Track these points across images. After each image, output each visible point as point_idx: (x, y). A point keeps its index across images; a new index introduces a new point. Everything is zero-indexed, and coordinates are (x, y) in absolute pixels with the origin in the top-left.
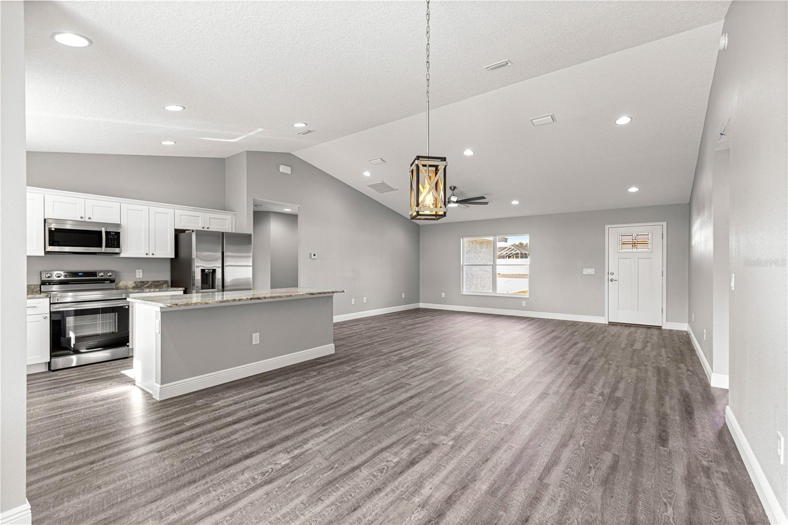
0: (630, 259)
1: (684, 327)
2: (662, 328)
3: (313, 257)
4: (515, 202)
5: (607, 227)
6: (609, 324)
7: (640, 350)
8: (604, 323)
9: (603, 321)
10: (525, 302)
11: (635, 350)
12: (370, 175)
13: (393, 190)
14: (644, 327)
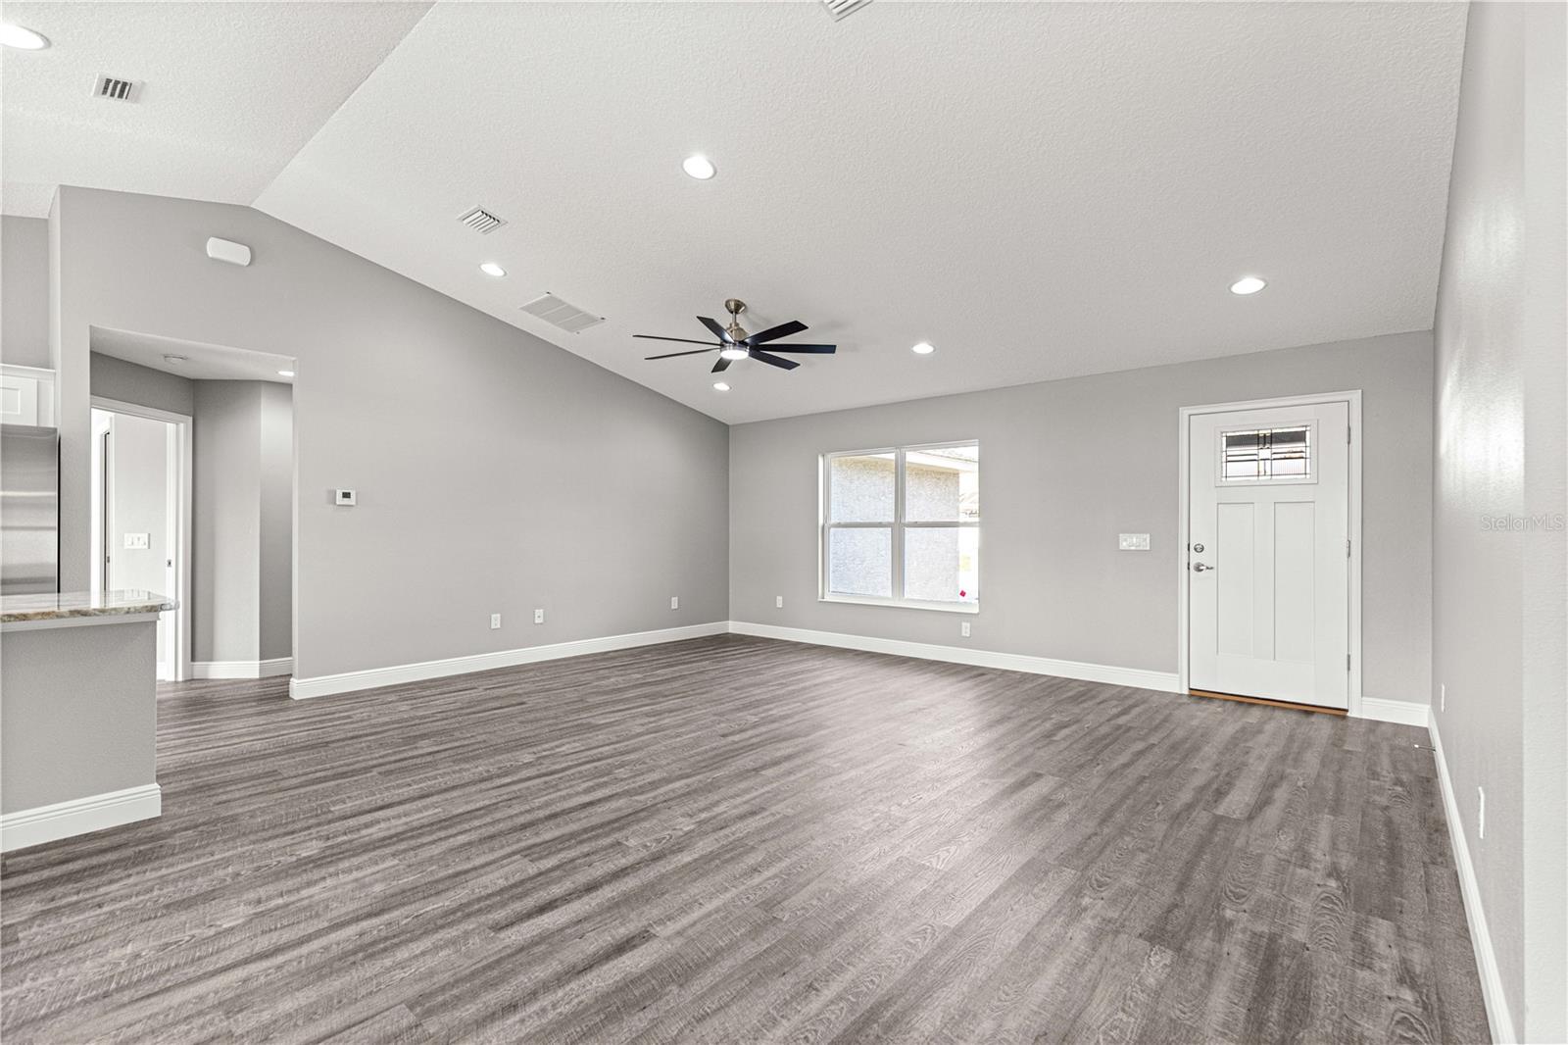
0: (1251, 506)
1: (1417, 714)
2: (1348, 714)
3: (340, 500)
4: (923, 348)
5: (1184, 412)
6: (1191, 696)
7: (1237, 822)
8: (1177, 691)
9: (1174, 684)
10: (968, 625)
11: (1218, 820)
12: (501, 273)
13: (591, 320)
14: (1291, 709)
